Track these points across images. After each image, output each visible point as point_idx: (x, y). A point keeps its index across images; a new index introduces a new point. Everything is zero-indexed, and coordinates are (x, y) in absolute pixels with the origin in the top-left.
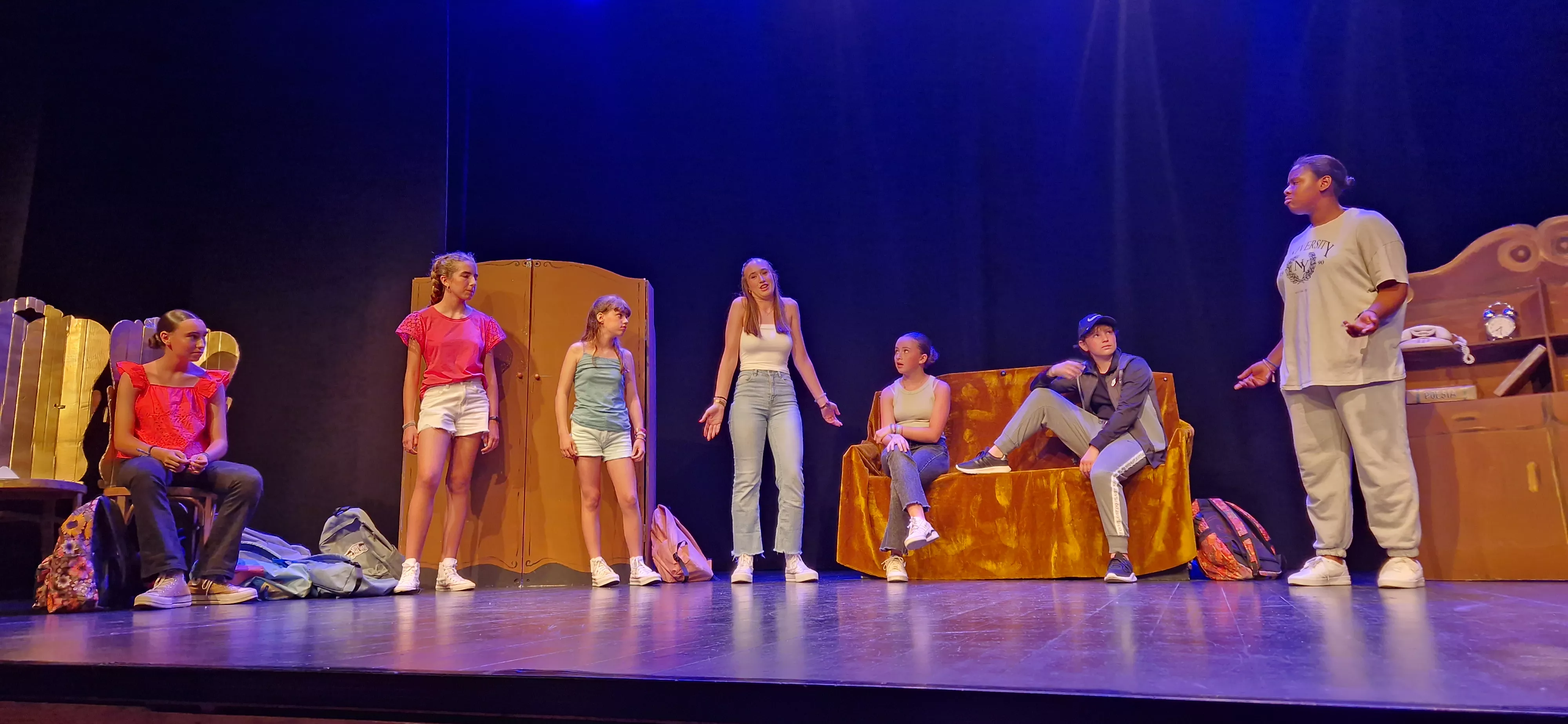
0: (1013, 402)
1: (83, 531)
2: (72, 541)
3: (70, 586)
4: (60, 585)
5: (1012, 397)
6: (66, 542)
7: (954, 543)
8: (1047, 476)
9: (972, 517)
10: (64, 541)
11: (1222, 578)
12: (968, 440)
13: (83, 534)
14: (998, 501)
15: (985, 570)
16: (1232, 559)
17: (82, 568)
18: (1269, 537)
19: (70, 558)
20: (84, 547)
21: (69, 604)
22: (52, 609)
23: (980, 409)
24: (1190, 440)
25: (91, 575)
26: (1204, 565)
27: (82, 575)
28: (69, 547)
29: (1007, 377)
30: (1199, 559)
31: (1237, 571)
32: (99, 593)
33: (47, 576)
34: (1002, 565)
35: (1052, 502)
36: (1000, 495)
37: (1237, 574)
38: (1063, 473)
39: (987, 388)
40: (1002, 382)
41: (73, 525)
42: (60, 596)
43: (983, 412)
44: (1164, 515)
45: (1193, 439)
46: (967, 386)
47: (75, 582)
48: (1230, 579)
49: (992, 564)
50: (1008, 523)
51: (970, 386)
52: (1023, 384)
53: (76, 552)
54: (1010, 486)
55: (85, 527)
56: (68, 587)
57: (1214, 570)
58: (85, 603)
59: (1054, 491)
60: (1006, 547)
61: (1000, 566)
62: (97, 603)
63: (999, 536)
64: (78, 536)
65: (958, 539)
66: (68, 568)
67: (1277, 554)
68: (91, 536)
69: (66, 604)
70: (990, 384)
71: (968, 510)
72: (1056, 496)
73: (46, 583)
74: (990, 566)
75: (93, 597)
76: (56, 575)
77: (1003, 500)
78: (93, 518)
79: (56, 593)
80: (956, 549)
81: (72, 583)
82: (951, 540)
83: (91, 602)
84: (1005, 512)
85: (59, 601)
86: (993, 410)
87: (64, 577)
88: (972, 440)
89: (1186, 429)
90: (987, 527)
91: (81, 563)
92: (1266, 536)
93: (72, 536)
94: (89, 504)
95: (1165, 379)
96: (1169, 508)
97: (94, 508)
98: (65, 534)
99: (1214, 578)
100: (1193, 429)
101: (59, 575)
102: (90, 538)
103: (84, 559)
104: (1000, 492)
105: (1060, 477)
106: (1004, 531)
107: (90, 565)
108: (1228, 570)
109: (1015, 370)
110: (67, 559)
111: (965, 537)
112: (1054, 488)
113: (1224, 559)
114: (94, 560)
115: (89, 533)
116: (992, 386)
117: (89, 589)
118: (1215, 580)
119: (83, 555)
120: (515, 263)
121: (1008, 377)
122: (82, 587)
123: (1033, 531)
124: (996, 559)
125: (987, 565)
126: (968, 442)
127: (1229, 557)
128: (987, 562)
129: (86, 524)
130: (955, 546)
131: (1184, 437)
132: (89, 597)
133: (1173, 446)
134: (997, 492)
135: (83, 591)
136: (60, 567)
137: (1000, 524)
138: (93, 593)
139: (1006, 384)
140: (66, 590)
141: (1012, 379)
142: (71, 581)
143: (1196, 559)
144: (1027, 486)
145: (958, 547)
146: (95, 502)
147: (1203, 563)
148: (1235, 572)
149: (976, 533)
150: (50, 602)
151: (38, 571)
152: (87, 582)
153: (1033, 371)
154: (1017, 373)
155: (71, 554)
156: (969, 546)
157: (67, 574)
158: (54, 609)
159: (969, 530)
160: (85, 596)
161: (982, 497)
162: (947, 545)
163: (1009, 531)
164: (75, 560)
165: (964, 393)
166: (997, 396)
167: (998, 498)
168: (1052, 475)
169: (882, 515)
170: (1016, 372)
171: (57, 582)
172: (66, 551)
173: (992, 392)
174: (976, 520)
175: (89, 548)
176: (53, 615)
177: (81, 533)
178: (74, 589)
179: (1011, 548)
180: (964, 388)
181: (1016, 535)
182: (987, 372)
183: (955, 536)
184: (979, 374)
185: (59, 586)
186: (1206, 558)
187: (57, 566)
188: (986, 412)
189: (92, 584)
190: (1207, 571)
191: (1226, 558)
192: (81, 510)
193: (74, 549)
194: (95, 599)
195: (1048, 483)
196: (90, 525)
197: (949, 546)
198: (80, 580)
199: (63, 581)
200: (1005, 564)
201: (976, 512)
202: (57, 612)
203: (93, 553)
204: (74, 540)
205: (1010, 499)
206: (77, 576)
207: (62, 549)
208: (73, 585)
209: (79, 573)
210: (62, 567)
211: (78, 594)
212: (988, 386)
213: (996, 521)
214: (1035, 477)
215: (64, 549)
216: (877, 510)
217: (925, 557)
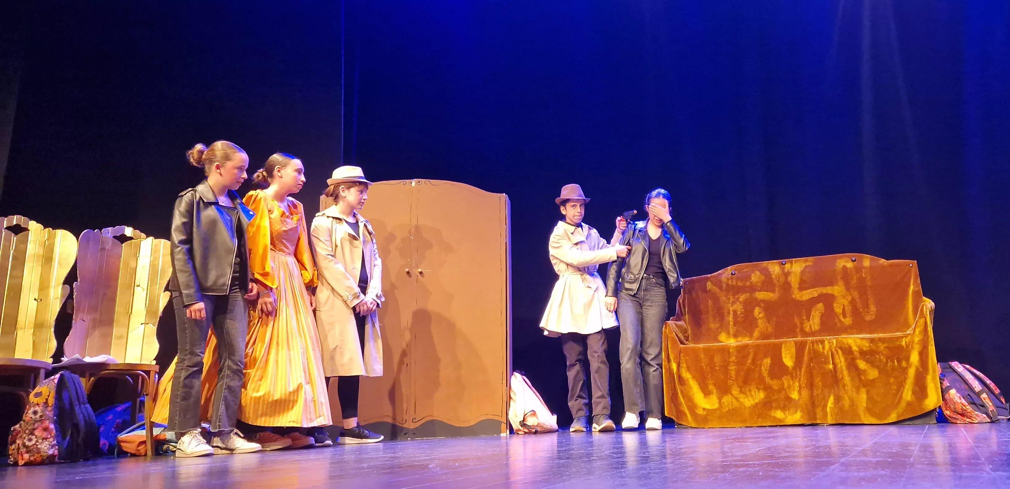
0: (792, 285)
1: (47, 400)
2: (37, 408)
3: (35, 444)
4: (28, 443)
5: (791, 281)
6: (32, 409)
7: (749, 397)
8: (822, 342)
9: (764, 376)
10: (31, 408)
11: (962, 422)
12: (758, 316)
13: (46, 403)
14: (784, 363)
15: (775, 418)
16: (969, 408)
17: (46, 429)
18: (998, 390)
19: (36, 421)
20: (47, 413)
21: (34, 459)
22: (21, 462)
23: (767, 291)
24: (932, 312)
25: (53, 435)
26: (947, 413)
27: (45, 434)
28: (35, 413)
29: (786, 266)
30: (943, 409)
31: (974, 418)
32: (58, 449)
33: (18, 436)
34: (789, 413)
35: (827, 363)
36: (786, 357)
37: (974, 419)
38: (834, 341)
39: (771, 275)
40: (783, 269)
41: (38, 395)
42: (27, 452)
43: (769, 293)
44: (912, 372)
45: (934, 312)
46: (755, 274)
47: (39, 441)
48: (968, 423)
49: (781, 412)
50: (792, 379)
51: (758, 273)
52: (799, 271)
53: (41, 416)
54: (793, 350)
55: (48, 396)
56: (33, 445)
57: (955, 416)
58: (47, 458)
59: (828, 355)
60: (789, 399)
61: (787, 415)
62: (57, 458)
63: (785, 390)
64: (42, 405)
65: (753, 393)
66: (34, 429)
67: (1006, 402)
68: (53, 403)
69: (32, 458)
70: (774, 271)
71: (761, 370)
72: (831, 359)
73: (18, 442)
74: (779, 414)
75: (54, 453)
76: (24, 435)
77: (788, 361)
78: (55, 389)
79: (23, 450)
80: (752, 402)
81: (37, 441)
82: (747, 395)
83: (53, 456)
84: (790, 371)
85: (26, 456)
86: (777, 291)
87: (30, 436)
88: (761, 315)
89: (929, 304)
90: (775, 384)
91: (44, 425)
92: (996, 390)
93: (38, 404)
94: (53, 377)
95: (911, 265)
96: (916, 367)
97: (56, 381)
98: (32, 403)
99: (955, 422)
100: (933, 303)
101: (27, 435)
102: (52, 405)
103: (47, 422)
104: (786, 355)
105: (833, 343)
106: (789, 387)
107: (52, 426)
108: (967, 417)
109: (792, 261)
110: (33, 422)
111: (759, 392)
112: (828, 352)
113: (962, 409)
114: (55, 423)
115: (51, 401)
116: (775, 273)
117: (51, 447)
118: (956, 423)
119: (46, 419)
120: (402, 183)
121: (788, 266)
122: (45, 445)
123: (811, 385)
124: (784, 409)
125: (777, 414)
126: (758, 318)
127: (967, 407)
128: (777, 412)
129: (49, 394)
130: (751, 399)
131: (928, 310)
132: (51, 452)
133: (920, 318)
134: (783, 355)
135: (45, 448)
136: (27, 429)
137: (786, 381)
138: (53, 450)
139: (786, 271)
140: (32, 447)
141: (791, 268)
142: (36, 440)
143: (940, 407)
144: (807, 350)
145: (754, 400)
146: (58, 376)
147: (946, 411)
148: (972, 419)
149: (767, 389)
150: (20, 457)
151: (11, 433)
152: (49, 441)
153: (807, 261)
154: (795, 262)
155: (36, 418)
156: (762, 399)
157: (32, 434)
158: (23, 462)
159: (762, 387)
160: (47, 452)
161: (772, 360)
162: (745, 398)
163: (794, 386)
164: (39, 423)
165: (753, 278)
166: (779, 280)
167: (784, 360)
168: (826, 342)
169: (691, 377)
170: (793, 262)
171: (25, 441)
172: (33, 417)
173: (776, 278)
174: (767, 378)
175: (52, 412)
176: (23, 468)
177: (45, 401)
178: (39, 447)
179: (795, 399)
180: (753, 275)
181: (798, 389)
182: (771, 262)
183: (750, 391)
184: (765, 263)
185: (26, 444)
186: (950, 407)
187: (25, 428)
188: (771, 293)
189: (53, 442)
190: (950, 417)
191: (964, 408)
192: (46, 383)
193: (39, 415)
194: (55, 454)
195: (824, 348)
196: (53, 394)
197: (746, 399)
198: (43, 439)
199: (30, 440)
200: (791, 413)
201: (767, 372)
202: (26, 465)
203: (55, 417)
204: (39, 407)
205: (794, 360)
206: (41, 436)
207: (29, 415)
208: (37, 444)
209: (42, 434)
210: (29, 429)
211: (42, 450)
212: (772, 273)
213: (783, 379)
214: (813, 343)
215: (30, 414)
216: (688, 373)
217: (727, 409)
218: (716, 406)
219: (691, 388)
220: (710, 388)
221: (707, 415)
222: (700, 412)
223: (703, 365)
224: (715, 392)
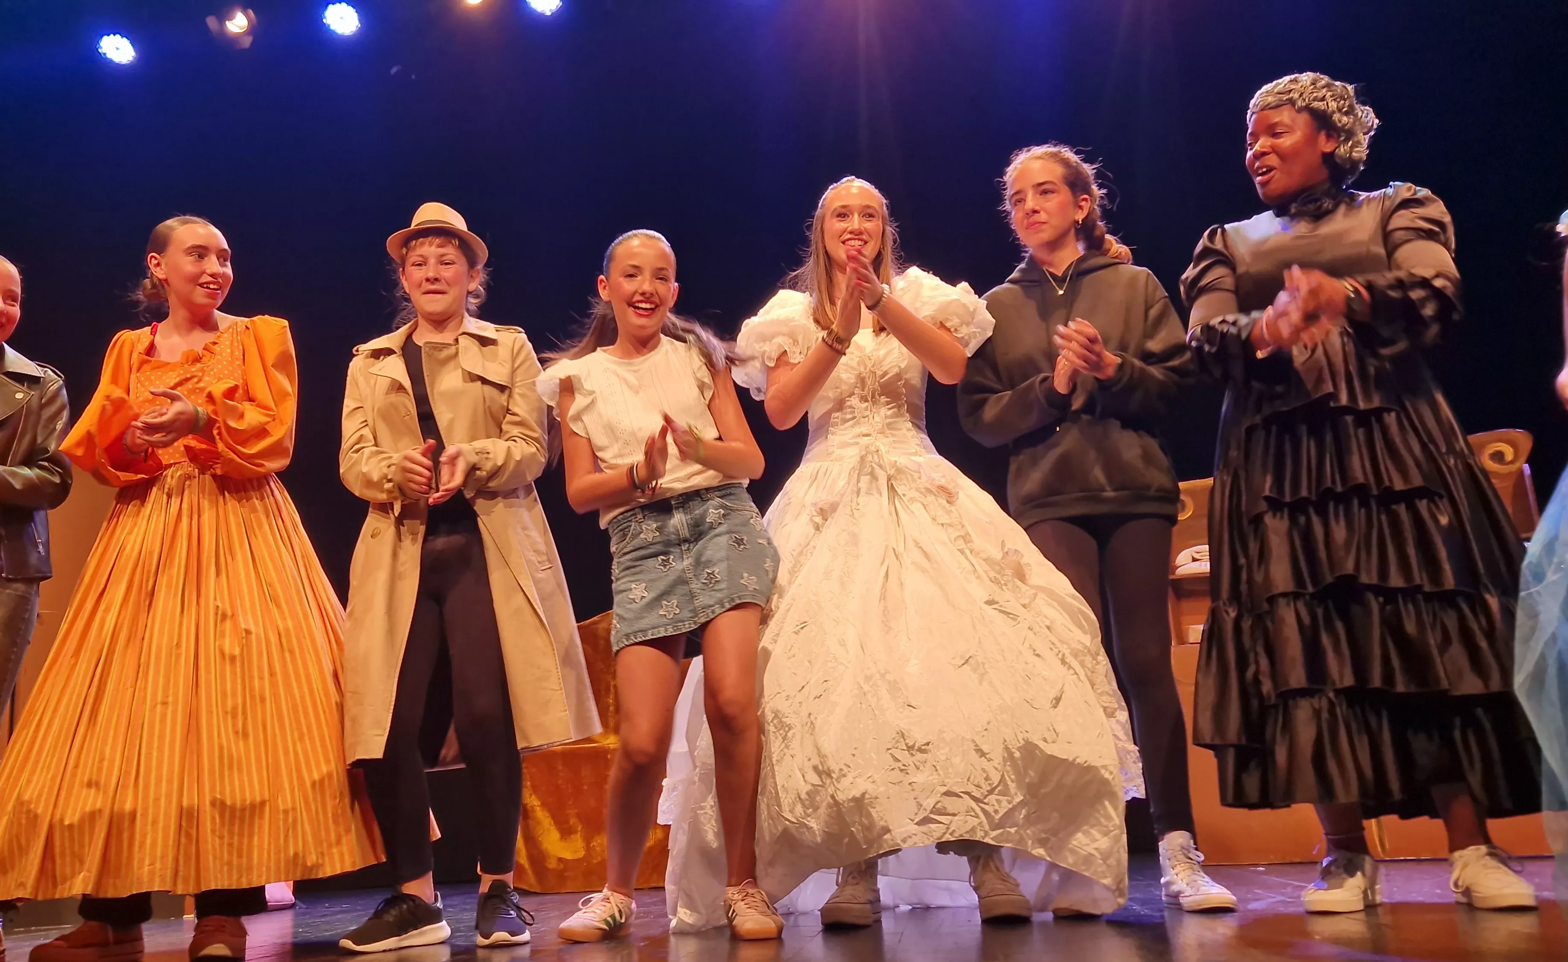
216: (533, 797)
217: (599, 858)
218: (581, 854)
219: (539, 823)
220: (571, 823)
221: (564, 870)
222: (552, 864)
223: (560, 782)
224: (579, 829)
